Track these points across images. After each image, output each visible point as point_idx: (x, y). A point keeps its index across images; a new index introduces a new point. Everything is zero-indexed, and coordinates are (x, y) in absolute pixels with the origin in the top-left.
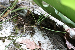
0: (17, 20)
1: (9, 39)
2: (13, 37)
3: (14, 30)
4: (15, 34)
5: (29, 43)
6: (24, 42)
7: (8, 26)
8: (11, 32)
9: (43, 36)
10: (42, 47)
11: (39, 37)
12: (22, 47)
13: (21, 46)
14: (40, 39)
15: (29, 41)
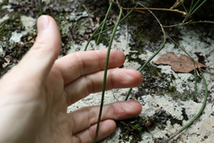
0: (135, 17)
1: (131, 60)
2: (138, 54)
3: (135, 41)
4: (138, 47)
5: (176, 59)
6: (165, 60)
7: (119, 34)
8: (130, 45)
9: (201, 39)
10: (207, 64)
11: (194, 43)
12: (162, 72)
13: (159, 70)
14: (196, 48)
15: (173, 57)
